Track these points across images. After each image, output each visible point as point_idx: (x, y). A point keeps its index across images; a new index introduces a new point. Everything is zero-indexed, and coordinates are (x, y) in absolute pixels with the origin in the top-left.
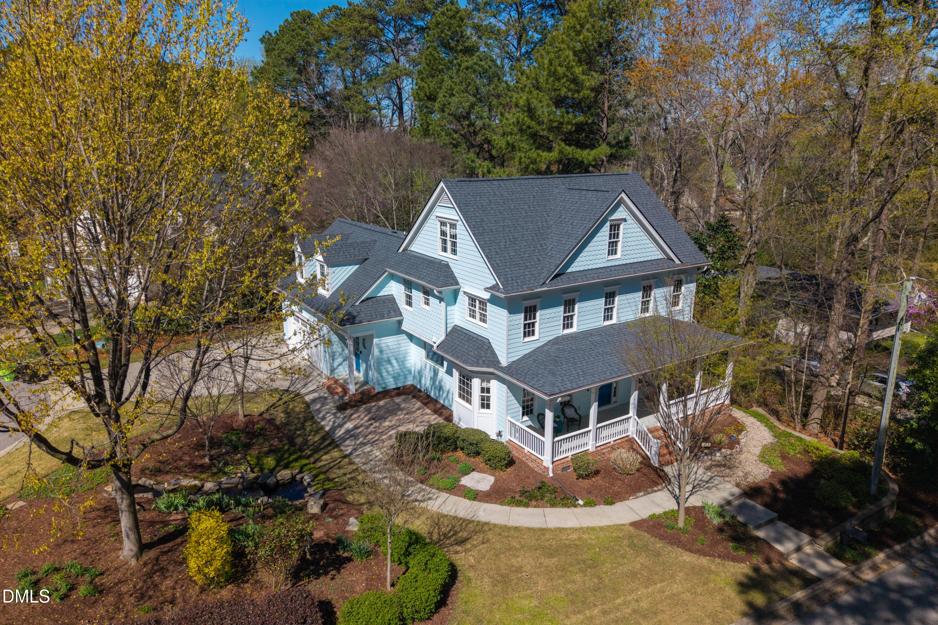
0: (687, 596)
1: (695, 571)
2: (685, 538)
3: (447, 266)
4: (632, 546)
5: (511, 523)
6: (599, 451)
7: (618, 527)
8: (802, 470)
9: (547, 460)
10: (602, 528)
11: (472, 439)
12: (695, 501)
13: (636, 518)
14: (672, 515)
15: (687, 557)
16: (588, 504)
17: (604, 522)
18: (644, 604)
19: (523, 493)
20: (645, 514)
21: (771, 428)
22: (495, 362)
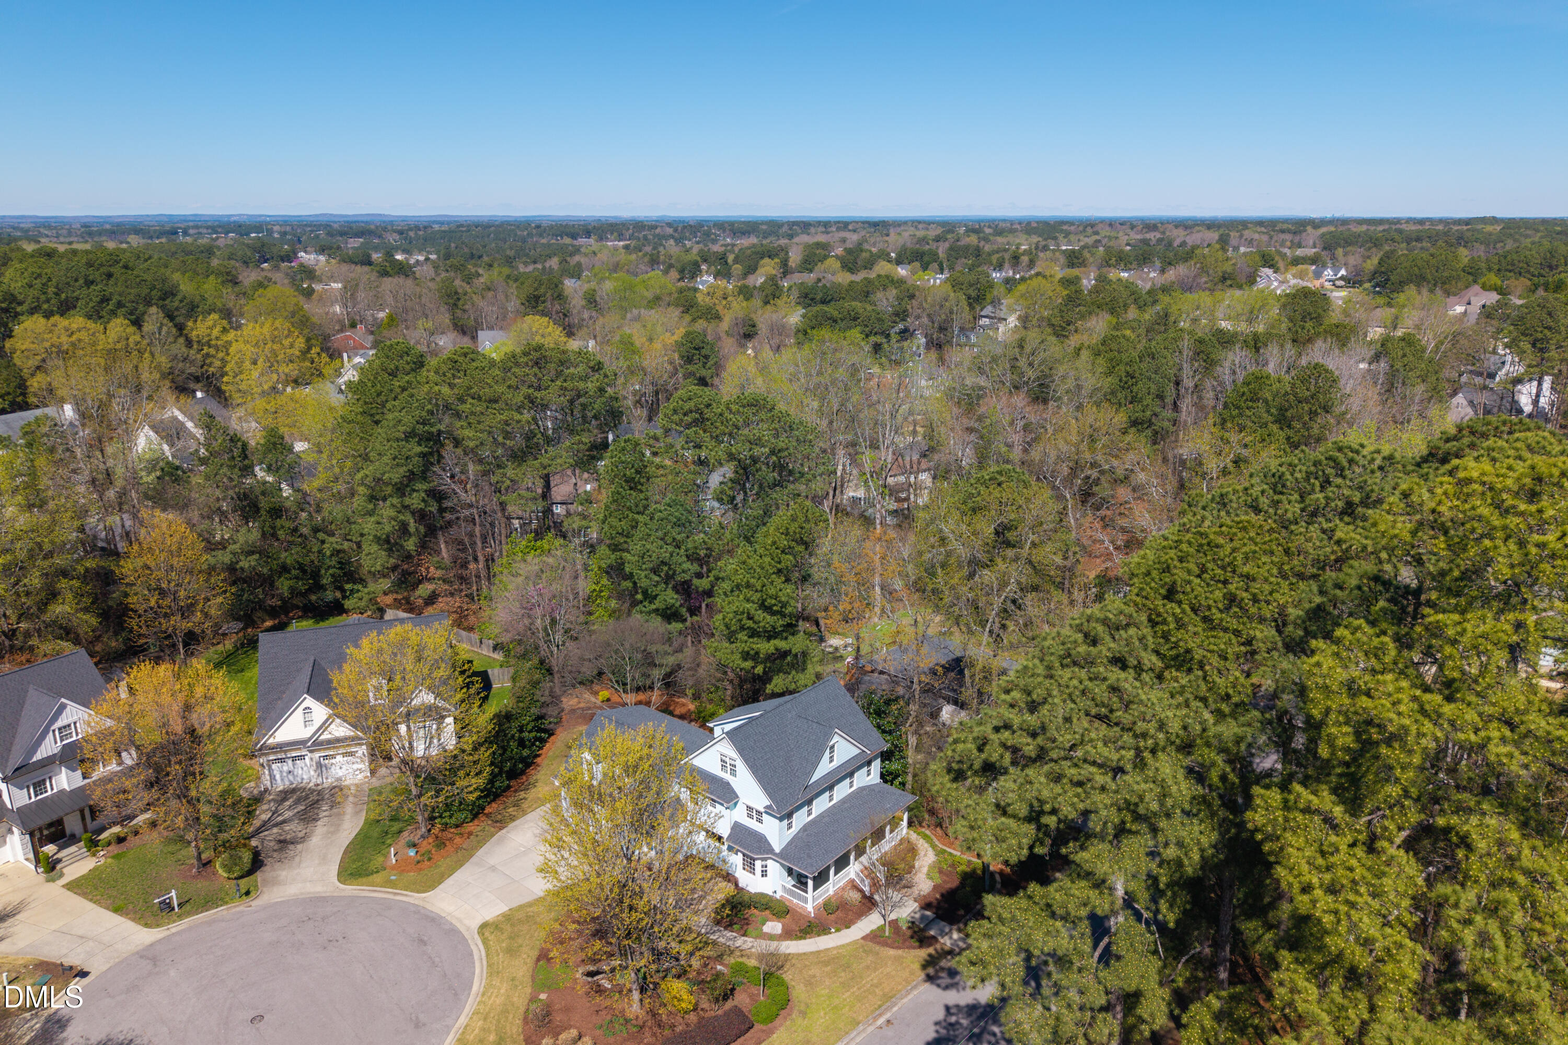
0: (894, 973)
1: (897, 959)
2: (889, 941)
3: (728, 784)
4: (865, 951)
5: (801, 951)
6: (836, 893)
7: (855, 942)
8: (954, 883)
9: (810, 907)
10: (848, 944)
11: (763, 901)
12: (893, 916)
13: (863, 934)
14: (881, 929)
15: (892, 952)
16: (838, 930)
17: (848, 940)
18: (875, 981)
19: (801, 931)
20: (868, 931)
21: (934, 846)
22: (771, 851)
